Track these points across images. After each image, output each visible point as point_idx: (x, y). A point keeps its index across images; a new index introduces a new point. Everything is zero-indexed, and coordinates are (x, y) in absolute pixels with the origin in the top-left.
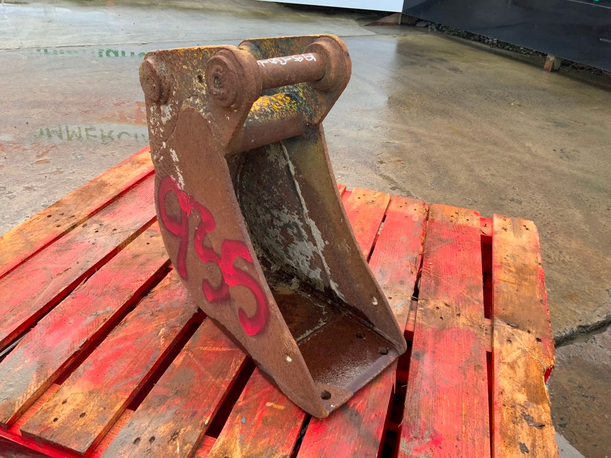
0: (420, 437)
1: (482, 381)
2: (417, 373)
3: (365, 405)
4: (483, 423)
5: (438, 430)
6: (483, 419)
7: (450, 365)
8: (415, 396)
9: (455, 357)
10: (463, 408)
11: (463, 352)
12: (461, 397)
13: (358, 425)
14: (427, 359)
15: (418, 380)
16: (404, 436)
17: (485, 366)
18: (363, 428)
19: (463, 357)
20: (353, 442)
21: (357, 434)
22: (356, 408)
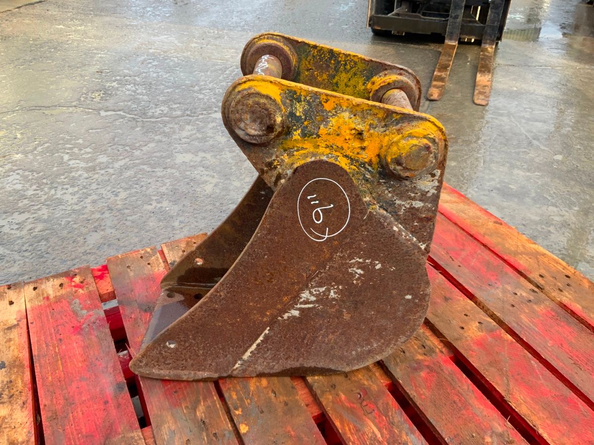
0: (91, 325)
1: (46, 403)
2: (113, 371)
3: (143, 320)
4: (40, 364)
5: (78, 337)
6: (41, 367)
7: (84, 399)
8: (107, 350)
9: (80, 413)
10: (61, 366)
11: (73, 426)
12: (64, 374)
13: (140, 306)
14: (110, 390)
15: (110, 365)
16: (103, 319)
17: (45, 424)
18: (136, 305)
19: (71, 418)
20: (137, 295)
21: (138, 301)
22: (149, 314)
